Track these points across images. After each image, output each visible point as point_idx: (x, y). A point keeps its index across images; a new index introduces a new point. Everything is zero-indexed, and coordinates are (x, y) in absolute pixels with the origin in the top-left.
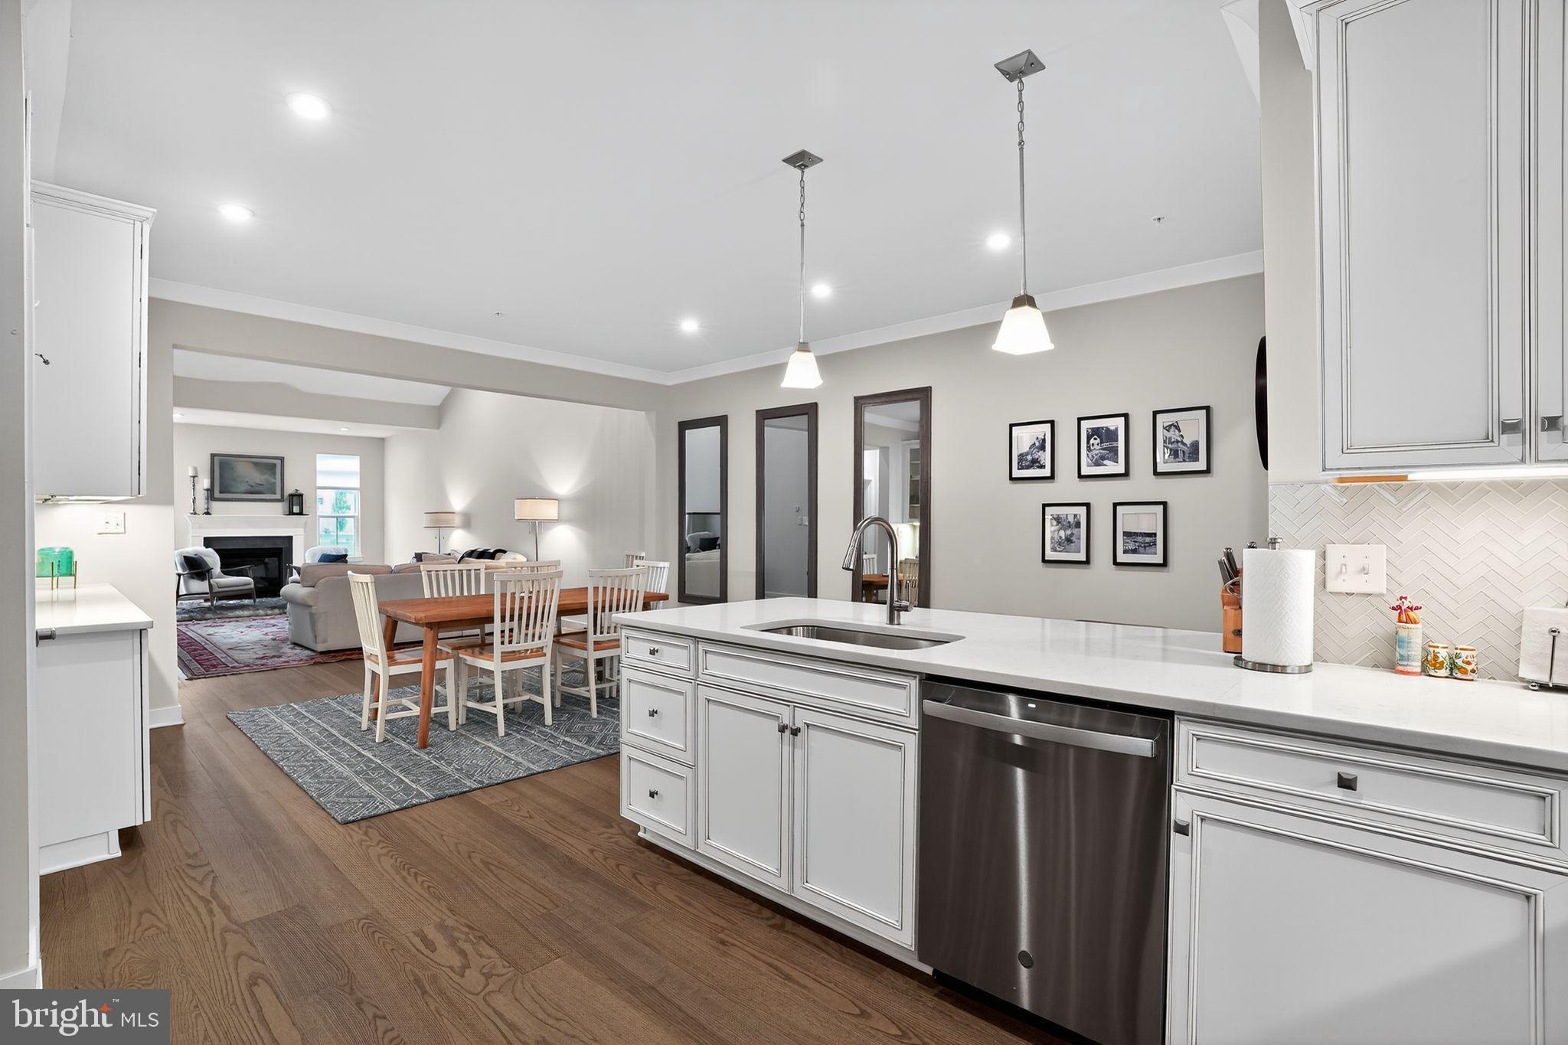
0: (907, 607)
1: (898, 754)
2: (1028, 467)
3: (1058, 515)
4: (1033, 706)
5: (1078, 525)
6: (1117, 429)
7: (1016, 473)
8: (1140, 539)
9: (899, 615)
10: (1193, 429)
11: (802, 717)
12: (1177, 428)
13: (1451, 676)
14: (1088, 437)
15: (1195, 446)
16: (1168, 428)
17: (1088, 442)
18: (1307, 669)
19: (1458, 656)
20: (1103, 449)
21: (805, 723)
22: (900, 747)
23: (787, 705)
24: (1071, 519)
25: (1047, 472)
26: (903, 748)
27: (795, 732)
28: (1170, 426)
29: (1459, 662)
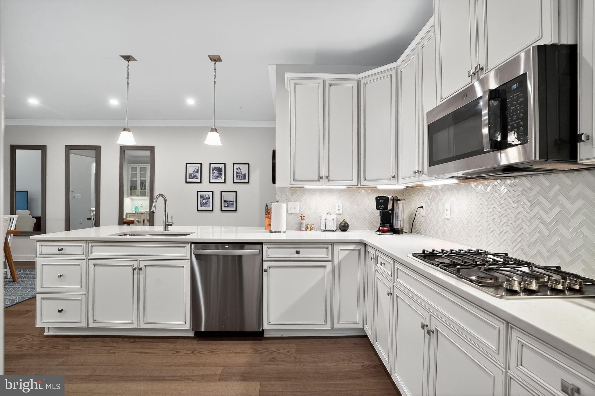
0: (172, 224)
1: (182, 269)
2: (193, 178)
3: (203, 195)
4: (227, 246)
5: (209, 198)
6: (222, 168)
7: (188, 180)
8: (229, 203)
9: (168, 227)
10: (244, 170)
11: (142, 264)
12: (240, 169)
13: (310, 231)
14: (213, 170)
15: (245, 175)
16: (237, 169)
17: (213, 171)
18: (285, 232)
19: (311, 226)
20: (218, 174)
21: (144, 265)
22: (183, 266)
23: (136, 260)
24: (207, 196)
25: (199, 180)
26: (184, 267)
27: (140, 269)
28: (238, 168)
29: (312, 227)
